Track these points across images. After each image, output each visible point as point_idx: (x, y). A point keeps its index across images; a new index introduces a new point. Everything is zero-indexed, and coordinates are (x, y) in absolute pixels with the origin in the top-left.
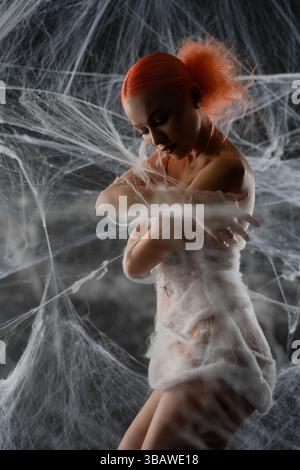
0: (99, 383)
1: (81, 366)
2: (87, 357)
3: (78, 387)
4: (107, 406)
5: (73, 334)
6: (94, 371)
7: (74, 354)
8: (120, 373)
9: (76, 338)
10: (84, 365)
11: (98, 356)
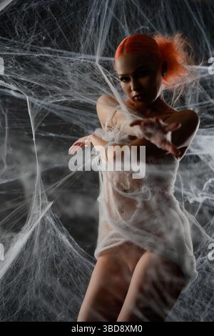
0: (58, 262)
1: (48, 249)
2: (53, 242)
3: (43, 264)
4: (60, 280)
5: (46, 223)
6: (56, 253)
7: (46, 239)
8: (73, 257)
9: (48, 227)
10: (50, 249)
11: (60, 243)
